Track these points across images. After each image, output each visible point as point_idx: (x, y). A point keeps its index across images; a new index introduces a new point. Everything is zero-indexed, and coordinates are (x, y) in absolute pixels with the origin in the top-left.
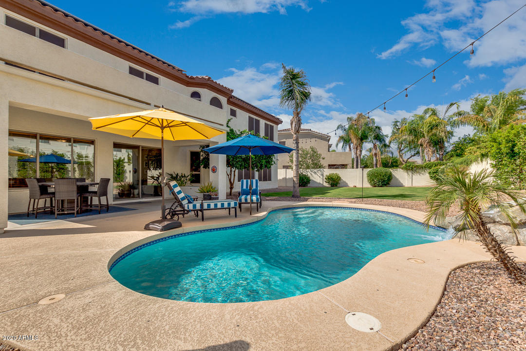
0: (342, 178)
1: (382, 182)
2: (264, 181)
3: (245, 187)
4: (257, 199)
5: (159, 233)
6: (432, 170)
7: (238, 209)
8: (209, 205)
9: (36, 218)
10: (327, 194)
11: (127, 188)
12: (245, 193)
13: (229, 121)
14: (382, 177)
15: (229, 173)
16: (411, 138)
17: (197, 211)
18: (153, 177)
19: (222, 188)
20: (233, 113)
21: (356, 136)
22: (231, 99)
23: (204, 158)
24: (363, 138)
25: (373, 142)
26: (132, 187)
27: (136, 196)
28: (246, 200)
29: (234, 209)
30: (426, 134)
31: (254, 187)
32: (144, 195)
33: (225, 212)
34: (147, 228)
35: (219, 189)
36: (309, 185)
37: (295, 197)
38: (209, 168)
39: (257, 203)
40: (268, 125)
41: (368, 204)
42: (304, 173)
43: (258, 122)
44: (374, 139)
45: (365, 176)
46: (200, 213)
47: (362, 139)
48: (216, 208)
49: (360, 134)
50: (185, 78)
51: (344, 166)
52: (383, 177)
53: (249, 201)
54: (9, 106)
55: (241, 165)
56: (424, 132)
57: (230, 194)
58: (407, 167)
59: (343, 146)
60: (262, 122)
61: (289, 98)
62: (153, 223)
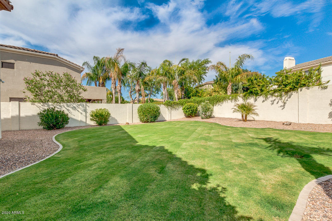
42: (56, 109)
58: (168, 103)
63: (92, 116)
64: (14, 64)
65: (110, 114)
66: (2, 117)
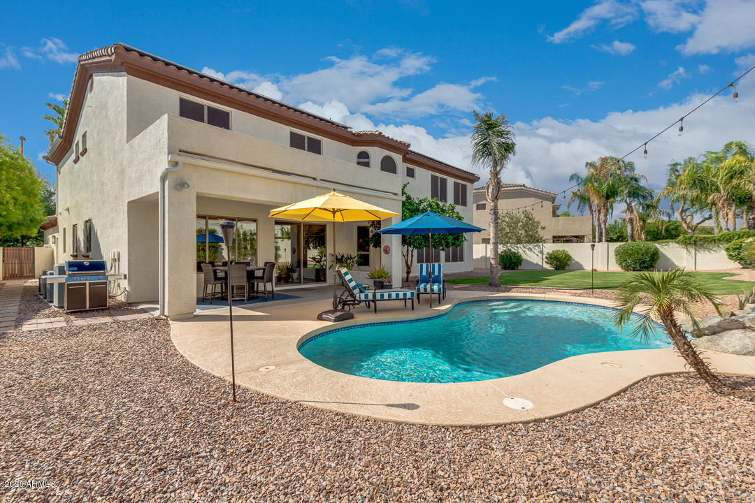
0: (573, 257)
1: (640, 264)
2: (453, 261)
3: (424, 273)
4: (439, 289)
5: (332, 323)
6: (731, 245)
7: (416, 300)
8: (382, 296)
9: (211, 303)
10: (545, 282)
11: (285, 271)
12: (426, 280)
13: (405, 186)
14: (640, 256)
15: (405, 253)
16: (695, 193)
17: (369, 301)
18: (314, 259)
19: (397, 273)
20: (410, 173)
21: (598, 192)
22: (407, 156)
23: (373, 235)
24: (611, 194)
25: (626, 201)
26: (290, 270)
27: (296, 281)
28: (425, 289)
29: (411, 301)
30: (721, 188)
31: (436, 273)
32: (307, 280)
33: (400, 304)
34: (320, 318)
35: (393, 274)
36: (520, 267)
37: (493, 285)
38: (380, 247)
39: (439, 294)
40: (458, 184)
41: (600, 298)
42: (513, 250)
43: (444, 182)
44: (629, 196)
45: (612, 254)
46: (372, 304)
47: (608, 197)
48: (390, 299)
49: (606, 189)
50: (350, 136)
51: (579, 239)
52: (643, 255)
53: (429, 291)
54: (197, 196)
55: (420, 244)
56: (718, 183)
57: (407, 281)
58: (686, 239)
59: (579, 206)
60: (451, 181)
61: (483, 153)
62: (326, 312)
63: (547, 258)
64: (485, 204)
65: (570, 257)
66: (474, 257)
